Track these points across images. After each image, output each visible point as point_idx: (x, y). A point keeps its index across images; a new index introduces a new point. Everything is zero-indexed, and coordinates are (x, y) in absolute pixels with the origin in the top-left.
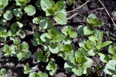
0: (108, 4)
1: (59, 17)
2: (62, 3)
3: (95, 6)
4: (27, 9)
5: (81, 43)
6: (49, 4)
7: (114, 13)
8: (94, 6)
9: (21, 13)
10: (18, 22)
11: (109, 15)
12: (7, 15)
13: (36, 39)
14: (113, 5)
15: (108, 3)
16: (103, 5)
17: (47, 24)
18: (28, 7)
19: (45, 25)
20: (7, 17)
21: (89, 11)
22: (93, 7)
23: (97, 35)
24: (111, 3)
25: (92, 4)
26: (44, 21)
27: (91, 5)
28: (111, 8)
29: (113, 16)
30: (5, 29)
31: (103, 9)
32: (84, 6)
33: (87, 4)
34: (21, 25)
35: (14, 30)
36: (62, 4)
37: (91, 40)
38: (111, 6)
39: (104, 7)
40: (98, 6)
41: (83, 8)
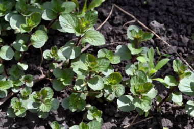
0: (138, 15)
1: (91, 37)
2: (93, 14)
3: (122, 20)
4: (35, 37)
5: (128, 70)
6: (71, 21)
7: (153, 23)
8: (120, 20)
9: (25, 46)
10: (19, 64)
11: (147, 28)
12: (5, 54)
13: (60, 80)
14: (146, 15)
15: (138, 12)
16: (133, 17)
17: (73, 52)
18: (36, 34)
19: (71, 54)
20: (5, 56)
21: (116, 29)
22: (119, 22)
23: (145, 55)
24: (141, 12)
25: (116, 18)
26: (67, 48)
27: (115, 20)
28: (144, 19)
29: (154, 28)
30: (3, 78)
31: (135, 22)
32: (105, 23)
33: (108, 21)
34: (25, 67)
35: (15, 76)
36: (92, 16)
37: (142, 62)
38: (143, 17)
39: (135, 19)
40: (125, 19)
41: (104, 27)
